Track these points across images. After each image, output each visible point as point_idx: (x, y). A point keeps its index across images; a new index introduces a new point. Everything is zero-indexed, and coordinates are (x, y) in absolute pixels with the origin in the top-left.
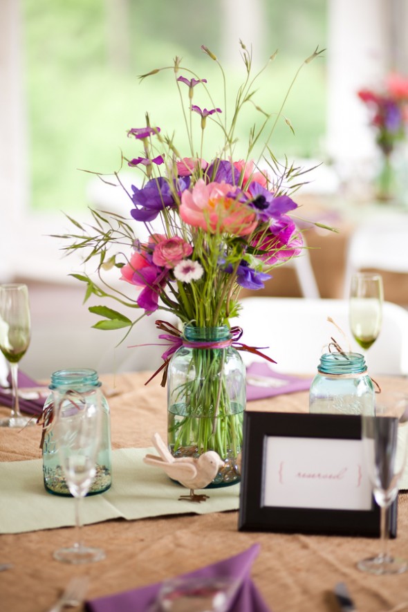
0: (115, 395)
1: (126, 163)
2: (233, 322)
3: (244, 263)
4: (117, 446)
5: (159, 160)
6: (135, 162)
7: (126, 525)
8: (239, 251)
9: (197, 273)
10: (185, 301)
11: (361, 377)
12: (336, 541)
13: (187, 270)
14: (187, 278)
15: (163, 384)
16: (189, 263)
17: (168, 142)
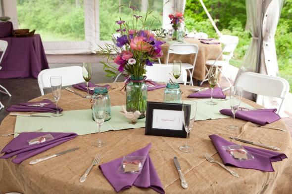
0: (114, 89)
1: (115, 31)
2: (144, 75)
3: (147, 59)
4: (113, 105)
5: (124, 30)
6: (118, 31)
7: (114, 132)
8: (146, 56)
9: (135, 62)
10: (131, 69)
11: (178, 89)
12: (173, 139)
13: (132, 61)
14: (132, 63)
15: (125, 91)
16: (132, 59)
17: (127, 25)
